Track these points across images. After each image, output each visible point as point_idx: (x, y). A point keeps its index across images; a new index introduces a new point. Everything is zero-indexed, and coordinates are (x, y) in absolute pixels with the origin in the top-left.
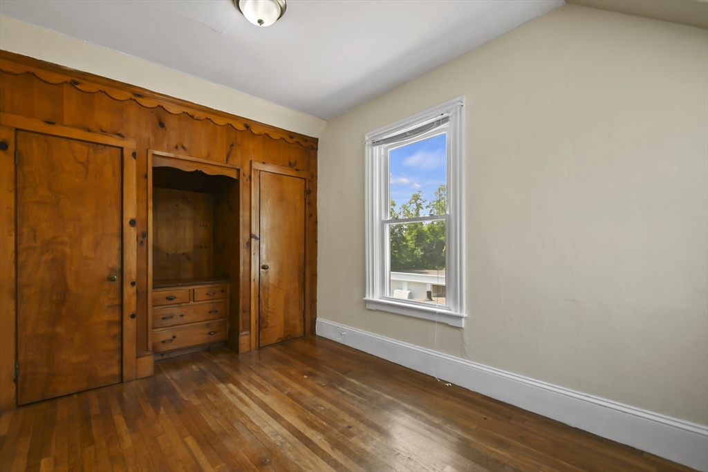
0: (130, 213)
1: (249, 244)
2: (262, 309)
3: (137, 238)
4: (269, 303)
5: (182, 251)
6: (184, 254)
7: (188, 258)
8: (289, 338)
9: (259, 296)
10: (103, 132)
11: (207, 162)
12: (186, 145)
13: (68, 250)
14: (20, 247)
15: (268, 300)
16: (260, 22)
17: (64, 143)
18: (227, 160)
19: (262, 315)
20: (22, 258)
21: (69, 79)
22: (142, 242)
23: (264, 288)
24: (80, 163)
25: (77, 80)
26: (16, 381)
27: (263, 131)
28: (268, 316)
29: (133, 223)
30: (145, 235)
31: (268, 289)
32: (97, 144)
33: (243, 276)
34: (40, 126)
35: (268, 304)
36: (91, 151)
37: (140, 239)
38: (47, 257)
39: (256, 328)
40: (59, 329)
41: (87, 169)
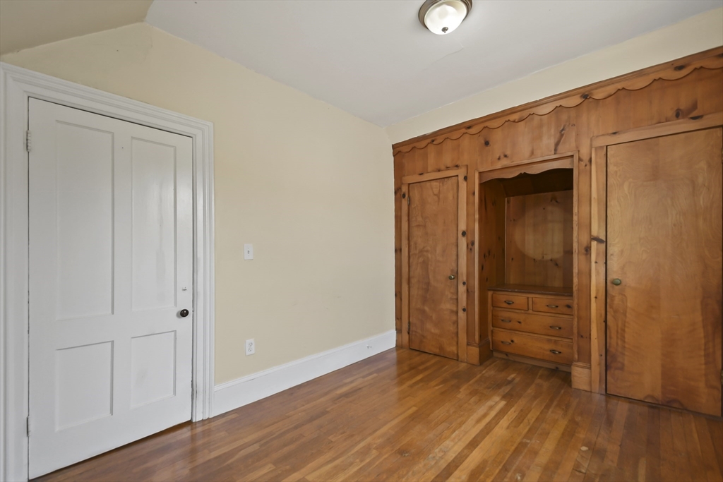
0: (462, 227)
1: (588, 250)
2: (613, 341)
3: (467, 246)
4: (626, 336)
5: (548, 257)
6: (551, 260)
7: (557, 265)
8: (675, 405)
9: (606, 321)
10: (448, 168)
11: (530, 161)
12: (508, 153)
13: (430, 256)
14: (411, 254)
15: (624, 331)
16: (445, 29)
17: (428, 184)
18: (556, 150)
19: (612, 350)
20: (411, 260)
21: (429, 140)
22: (471, 249)
23: (616, 311)
24: (435, 195)
25: (433, 138)
26: (409, 333)
27: (611, 89)
28: (623, 354)
29: (464, 234)
30: (473, 244)
31: (625, 314)
32: (444, 178)
33: (578, 290)
34: (418, 178)
35: (624, 337)
36: (441, 184)
37: (470, 246)
38: (421, 260)
39: (600, 364)
40: (426, 308)
41: (439, 199)
